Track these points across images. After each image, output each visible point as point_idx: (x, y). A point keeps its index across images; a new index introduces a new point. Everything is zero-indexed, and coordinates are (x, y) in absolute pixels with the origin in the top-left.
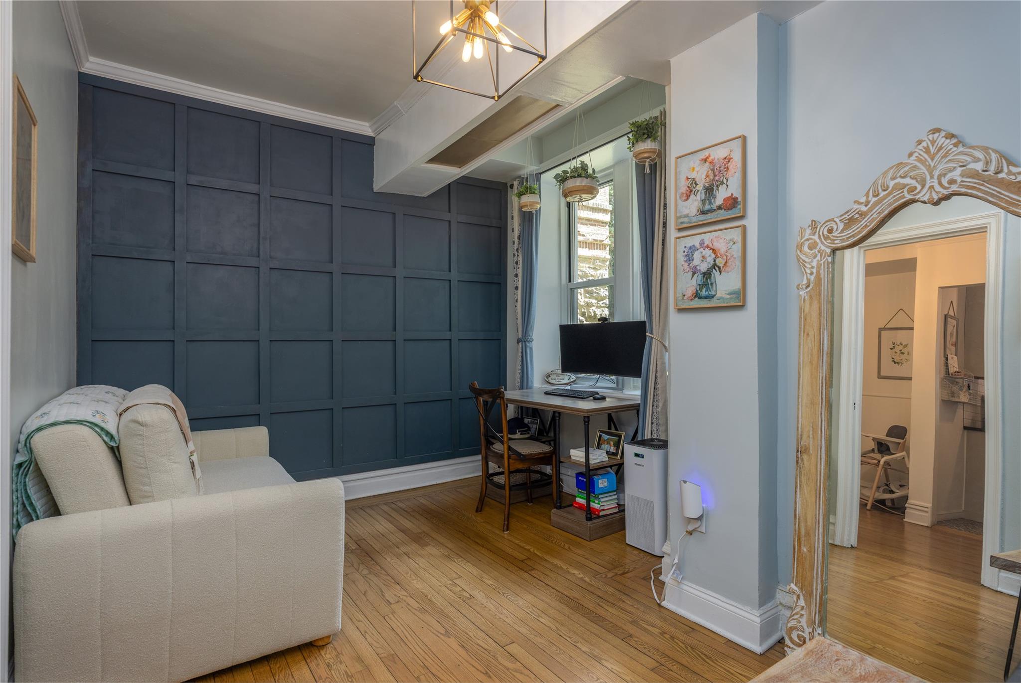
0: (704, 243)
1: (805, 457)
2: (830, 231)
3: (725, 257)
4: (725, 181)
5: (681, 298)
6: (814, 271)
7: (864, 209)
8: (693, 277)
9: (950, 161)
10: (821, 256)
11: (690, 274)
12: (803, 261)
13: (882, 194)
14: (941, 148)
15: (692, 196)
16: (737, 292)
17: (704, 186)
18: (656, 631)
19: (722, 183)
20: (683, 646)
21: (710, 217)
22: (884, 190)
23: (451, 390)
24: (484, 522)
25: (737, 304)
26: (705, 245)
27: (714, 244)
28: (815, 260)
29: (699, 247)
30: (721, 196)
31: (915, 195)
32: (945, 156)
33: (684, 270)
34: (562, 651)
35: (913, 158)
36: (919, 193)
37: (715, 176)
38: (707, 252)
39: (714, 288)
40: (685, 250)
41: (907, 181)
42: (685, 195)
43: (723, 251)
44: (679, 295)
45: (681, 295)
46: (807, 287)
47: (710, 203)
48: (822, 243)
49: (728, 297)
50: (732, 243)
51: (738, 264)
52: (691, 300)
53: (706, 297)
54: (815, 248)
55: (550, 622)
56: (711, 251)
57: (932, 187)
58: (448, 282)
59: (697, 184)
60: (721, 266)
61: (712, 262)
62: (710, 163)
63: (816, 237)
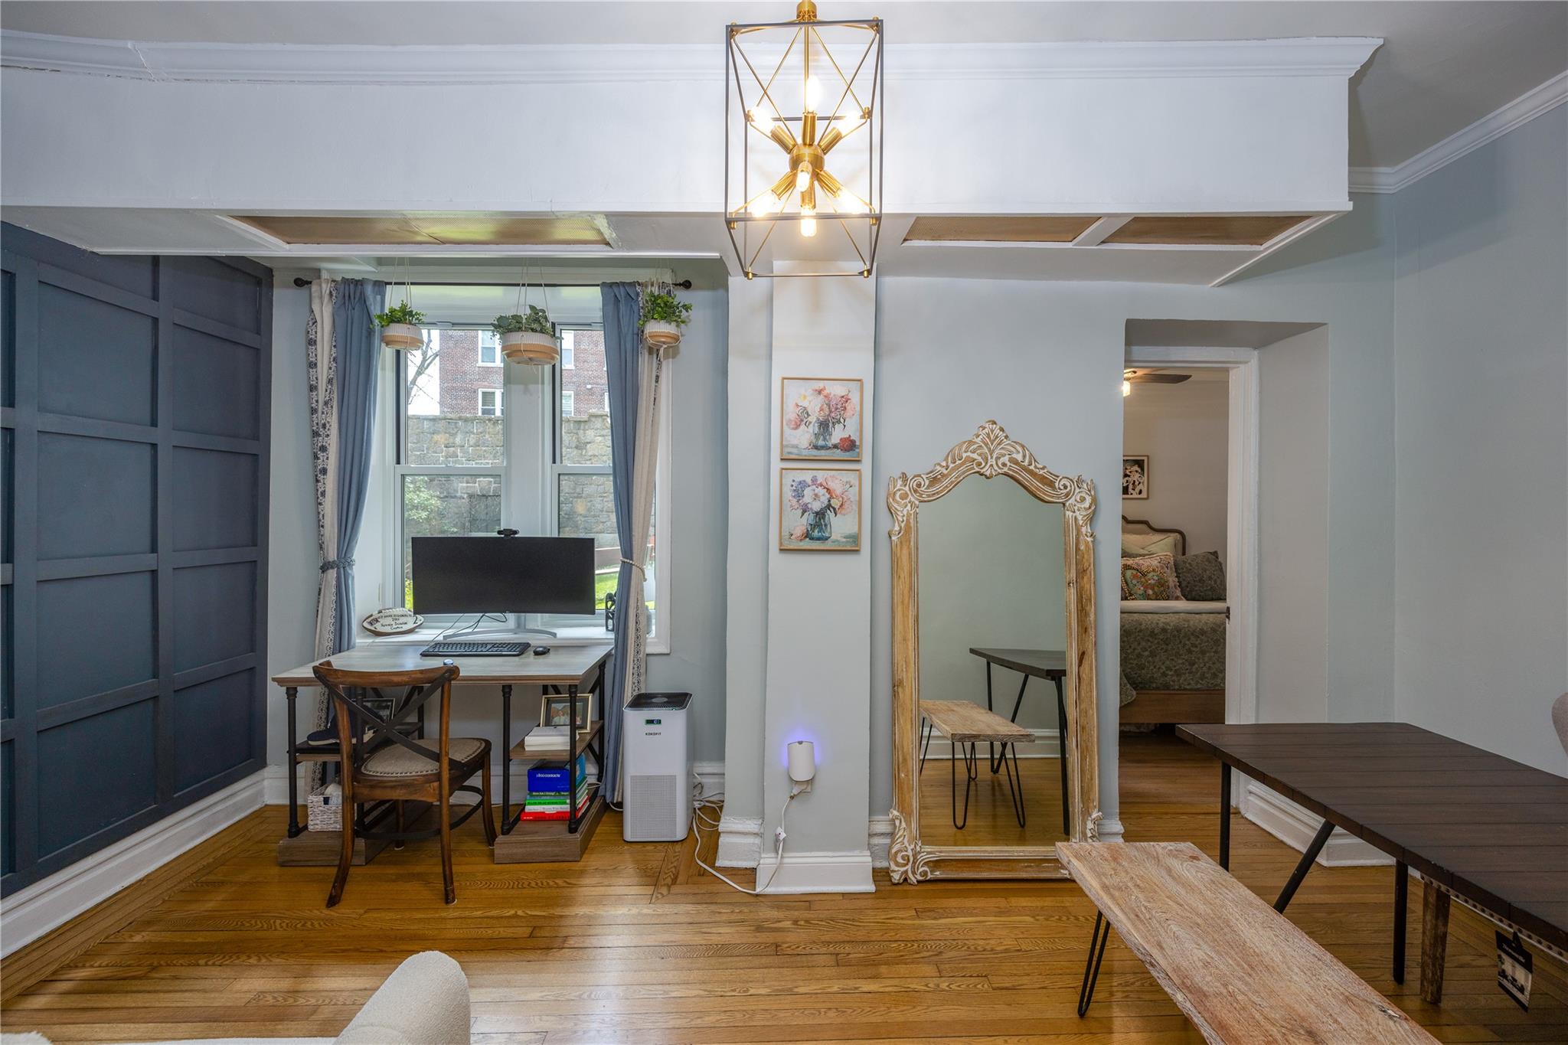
0: (816, 480)
1: (900, 690)
2: (919, 485)
3: (841, 499)
4: (842, 420)
5: (788, 537)
6: (905, 519)
7: (945, 472)
8: (803, 515)
9: (1002, 448)
10: (911, 506)
11: (800, 512)
12: (896, 509)
13: (958, 462)
14: (997, 437)
15: (803, 427)
16: (854, 536)
17: (818, 419)
18: (787, 924)
19: (839, 422)
20: (824, 923)
21: (823, 454)
22: (960, 460)
23: (155, 675)
24: (365, 912)
25: (851, 547)
26: (819, 482)
27: (829, 483)
28: (905, 510)
29: (810, 484)
30: (837, 435)
31: (981, 469)
32: (999, 444)
33: (791, 506)
34: (750, 1012)
35: (979, 439)
36: (984, 467)
37: (831, 412)
38: (821, 491)
39: (829, 530)
40: (793, 484)
41: (975, 456)
42: (793, 423)
43: (838, 491)
44: (786, 534)
45: (787, 534)
46: (899, 534)
47: (825, 439)
48: (912, 494)
49: (844, 540)
50: (848, 486)
51: (855, 508)
52: (801, 540)
53: (818, 539)
54: (906, 498)
55: (688, 989)
56: (825, 490)
57: (992, 465)
58: (148, 448)
59: (808, 415)
60: (837, 507)
61: (826, 502)
62: (825, 396)
63: (907, 488)
